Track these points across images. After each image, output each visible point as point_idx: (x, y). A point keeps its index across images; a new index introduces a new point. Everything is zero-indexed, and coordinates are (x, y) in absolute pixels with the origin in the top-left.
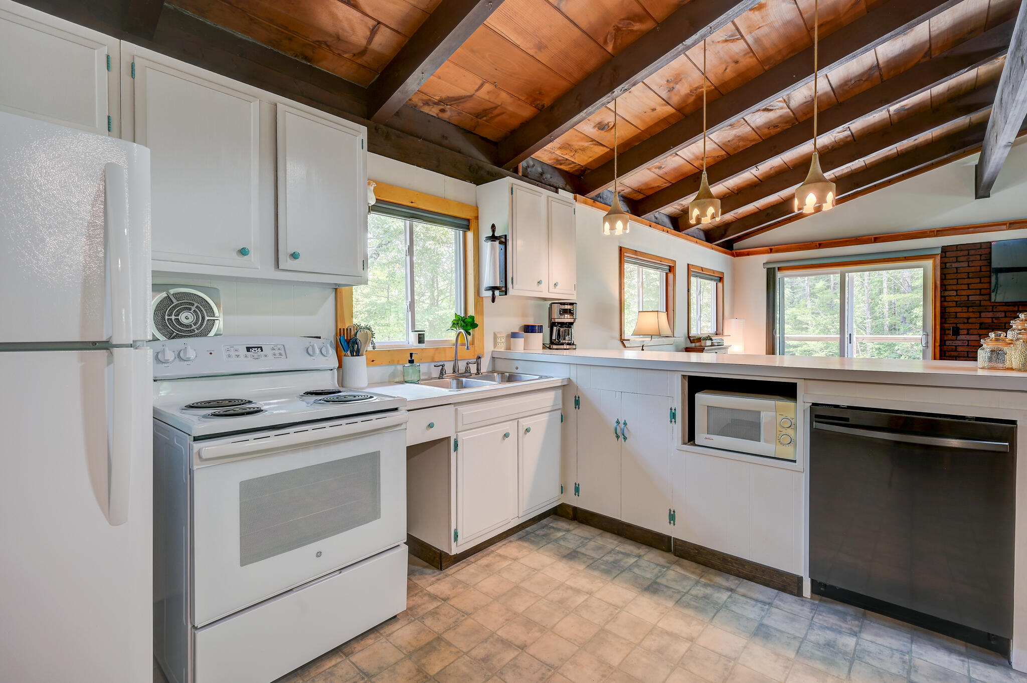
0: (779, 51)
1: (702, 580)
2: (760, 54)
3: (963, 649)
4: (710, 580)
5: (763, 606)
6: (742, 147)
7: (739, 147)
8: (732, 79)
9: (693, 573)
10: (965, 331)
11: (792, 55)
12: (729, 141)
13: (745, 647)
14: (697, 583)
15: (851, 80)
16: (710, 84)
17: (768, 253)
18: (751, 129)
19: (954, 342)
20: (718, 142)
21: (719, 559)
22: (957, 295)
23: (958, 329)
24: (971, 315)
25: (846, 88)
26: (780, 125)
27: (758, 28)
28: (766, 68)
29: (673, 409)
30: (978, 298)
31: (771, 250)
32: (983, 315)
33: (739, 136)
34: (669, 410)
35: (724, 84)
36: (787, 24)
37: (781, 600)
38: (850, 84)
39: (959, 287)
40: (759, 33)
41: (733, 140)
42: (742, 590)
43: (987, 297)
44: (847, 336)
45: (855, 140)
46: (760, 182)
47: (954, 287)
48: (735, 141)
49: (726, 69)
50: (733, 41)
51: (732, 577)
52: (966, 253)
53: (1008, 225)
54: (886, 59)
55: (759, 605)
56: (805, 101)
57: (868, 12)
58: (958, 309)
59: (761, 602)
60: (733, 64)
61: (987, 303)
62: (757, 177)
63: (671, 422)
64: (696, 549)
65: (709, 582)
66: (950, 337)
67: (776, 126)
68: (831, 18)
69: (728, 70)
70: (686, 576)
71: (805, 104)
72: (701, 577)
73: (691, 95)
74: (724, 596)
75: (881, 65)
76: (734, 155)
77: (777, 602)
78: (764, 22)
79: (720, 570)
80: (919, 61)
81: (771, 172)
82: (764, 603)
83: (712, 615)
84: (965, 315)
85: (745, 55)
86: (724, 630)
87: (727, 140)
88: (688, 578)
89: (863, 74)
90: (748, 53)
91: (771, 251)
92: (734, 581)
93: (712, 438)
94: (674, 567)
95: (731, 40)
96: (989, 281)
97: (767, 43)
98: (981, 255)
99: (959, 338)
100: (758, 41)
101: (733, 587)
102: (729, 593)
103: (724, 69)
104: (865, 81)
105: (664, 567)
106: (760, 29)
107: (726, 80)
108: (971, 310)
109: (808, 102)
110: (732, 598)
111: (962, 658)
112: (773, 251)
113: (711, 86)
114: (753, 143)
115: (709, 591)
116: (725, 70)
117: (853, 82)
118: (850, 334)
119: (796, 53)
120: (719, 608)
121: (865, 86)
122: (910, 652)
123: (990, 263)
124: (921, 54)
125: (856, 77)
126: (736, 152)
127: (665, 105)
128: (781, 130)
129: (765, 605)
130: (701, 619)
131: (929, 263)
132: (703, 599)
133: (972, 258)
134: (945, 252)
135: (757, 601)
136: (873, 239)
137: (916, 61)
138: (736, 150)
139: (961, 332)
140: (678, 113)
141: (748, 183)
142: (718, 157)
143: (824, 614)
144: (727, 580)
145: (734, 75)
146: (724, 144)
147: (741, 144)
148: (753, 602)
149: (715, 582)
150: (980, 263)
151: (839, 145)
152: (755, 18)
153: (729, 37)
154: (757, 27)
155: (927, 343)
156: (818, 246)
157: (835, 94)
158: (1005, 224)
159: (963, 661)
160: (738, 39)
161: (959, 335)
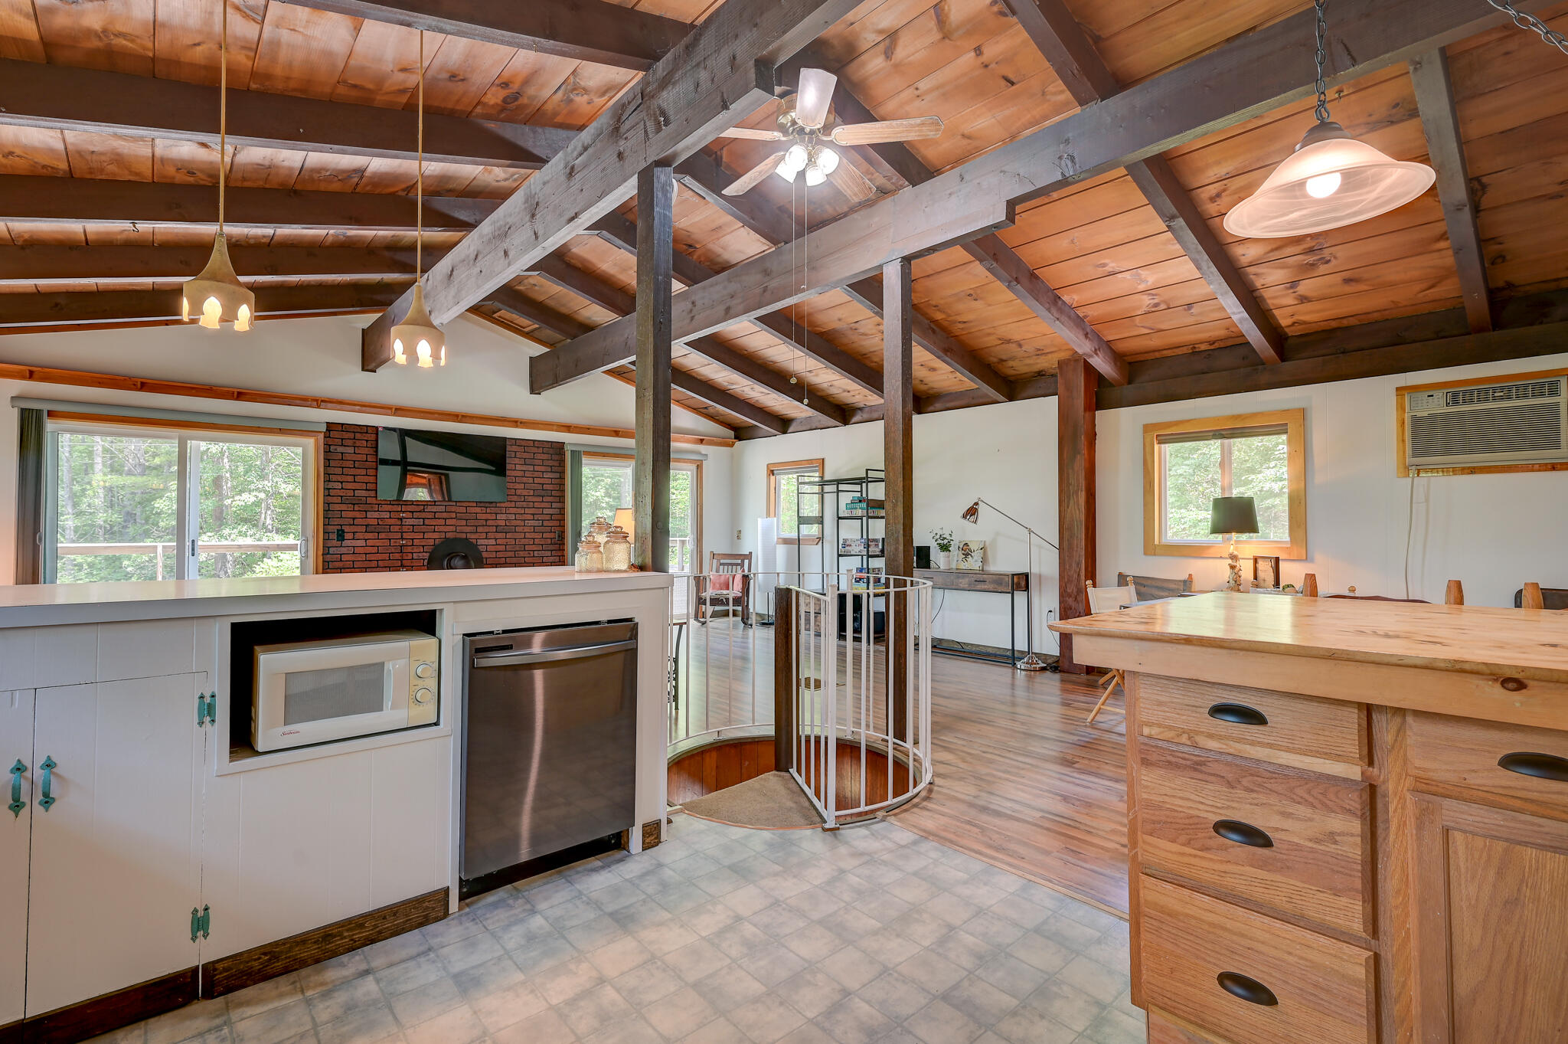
0: (288, 78)
1: (309, 993)
2: (261, 64)
3: (598, 863)
4: (322, 984)
5: (427, 958)
6: (107, 174)
7: (102, 170)
8: (191, 65)
9: (281, 996)
10: (350, 536)
11: (299, 95)
12: (93, 152)
13: (475, 1013)
14: (309, 1002)
15: (327, 171)
16: (150, 45)
17: (23, 378)
18: (151, 155)
19: (339, 549)
20: (72, 144)
21: (315, 942)
22: (342, 488)
23: (343, 531)
24: (357, 515)
25: (316, 176)
26: (198, 174)
27: (291, 30)
28: (253, 86)
29: (207, 695)
30: (364, 493)
31: (31, 373)
32: (369, 515)
33: (118, 154)
34: (196, 701)
35: (174, 63)
36: (328, 54)
37: (435, 936)
38: (324, 173)
39: (344, 478)
40: (285, 35)
41: (102, 154)
42: (376, 963)
43: (372, 494)
44: (188, 544)
45: (269, 245)
46: (84, 244)
47: (339, 478)
48: (103, 158)
49: (198, 44)
50: (246, 16)
51: (344, 958)
52: (351, 435)
53: (394, 410)
54: (374, 170)
55: (422, 959)
56: (260, 162)
57: (403, 109)
58: (343, 507)
59: (418, 955)
60: (215, 47)
61: (374, 501)
62: (86, 236)
63: (201, 723)
64: (265, 954)
65: (324, 988)
66: (335, 543)
67: (191, 173)
68: (371, 86)
69: (199, 49)
70: (275, 1009)
71: (255, 166)
72: (303, 992)
73: (100, 37)
74: (369, 987)
75: (367, 174)
76: (82, 180)
77: (434, 942)
78: (304, 27)
79: (317, 961)
80: (397, 192)
81: (119, 237)
82: (424, 953)
83: (390, 1017)
84: (351, 514)
85: (244, 48)
86: (429, 1020)
87: (92, 148)
88: (286, 1008)
89: (343, 171)
90: (250, 49)
91: (31, 376)
92: (353, 960)
93: (298, 730)
94: (235, 1015)
95: (245, 12)
96: (375, 474)
97: (283, 55)
98: (367, 441)
99: (345, 543)
100: (275, 44)
101: (363, 967)
102: (370, 978)
103: (197, 42)
104: (339, 180)
105: (218, 1028)
106: (293, 32)
107: (182, 59)
108: (356, 508)
109: (262, 165)
110: (381, 979)
111: (607, 870)
112: (35, 376)
113: (148, 49)
114: (132, 178)
115: (341, 997)
116: (195, 45)
117: (328, 173)
118: (193, 541)
119: (303, 96)
120: (388, 1002)
121: (335, 187)
122: (580, 893)
123: (377, 451)
124: (404, 186)
125: (334, 170)
126: (88, 176)
127: (27, 16)
128: (193, 182)
129: (429, 955)
130: (386, 1035)
131: (310, 442)
132: (350, 1012)
133: (358, 443)
134: (329, 431)
135: (412, 958)
136: (236, 394)
137: (392, 190)
138: (91, 173)
139: (347, 536)
140: (40, 47)
141: (60, 237)
142: (44, 167)
143: (488, 916)
144: (343, 965)
145: (203, 62)
146: (79, 153)
147: (112, 168)
148: (411, 964)
149: (333, 981)
150: (366, 451)
151: (247, 242)
152: (300, 14)
153: (246, 7)
154: (292, 28)
155: (307, 551)
156: (139, 386)
157: (299, 174)
158: (391, 409)
159: (609, 872)
160: (254, 20)
161: (344, 540)
